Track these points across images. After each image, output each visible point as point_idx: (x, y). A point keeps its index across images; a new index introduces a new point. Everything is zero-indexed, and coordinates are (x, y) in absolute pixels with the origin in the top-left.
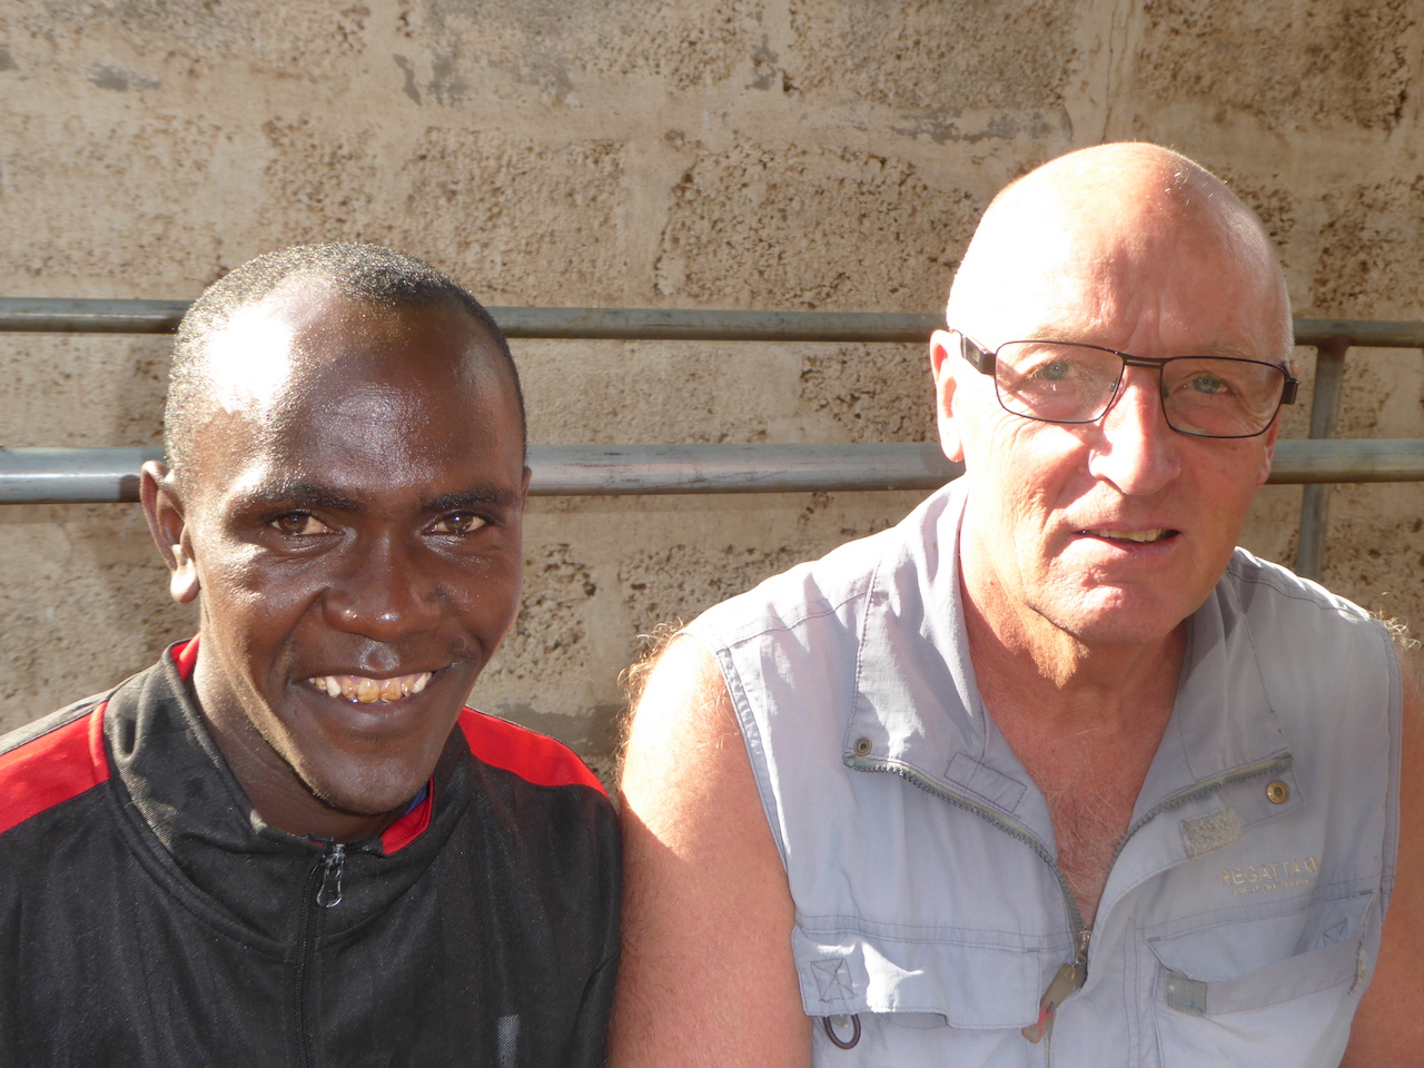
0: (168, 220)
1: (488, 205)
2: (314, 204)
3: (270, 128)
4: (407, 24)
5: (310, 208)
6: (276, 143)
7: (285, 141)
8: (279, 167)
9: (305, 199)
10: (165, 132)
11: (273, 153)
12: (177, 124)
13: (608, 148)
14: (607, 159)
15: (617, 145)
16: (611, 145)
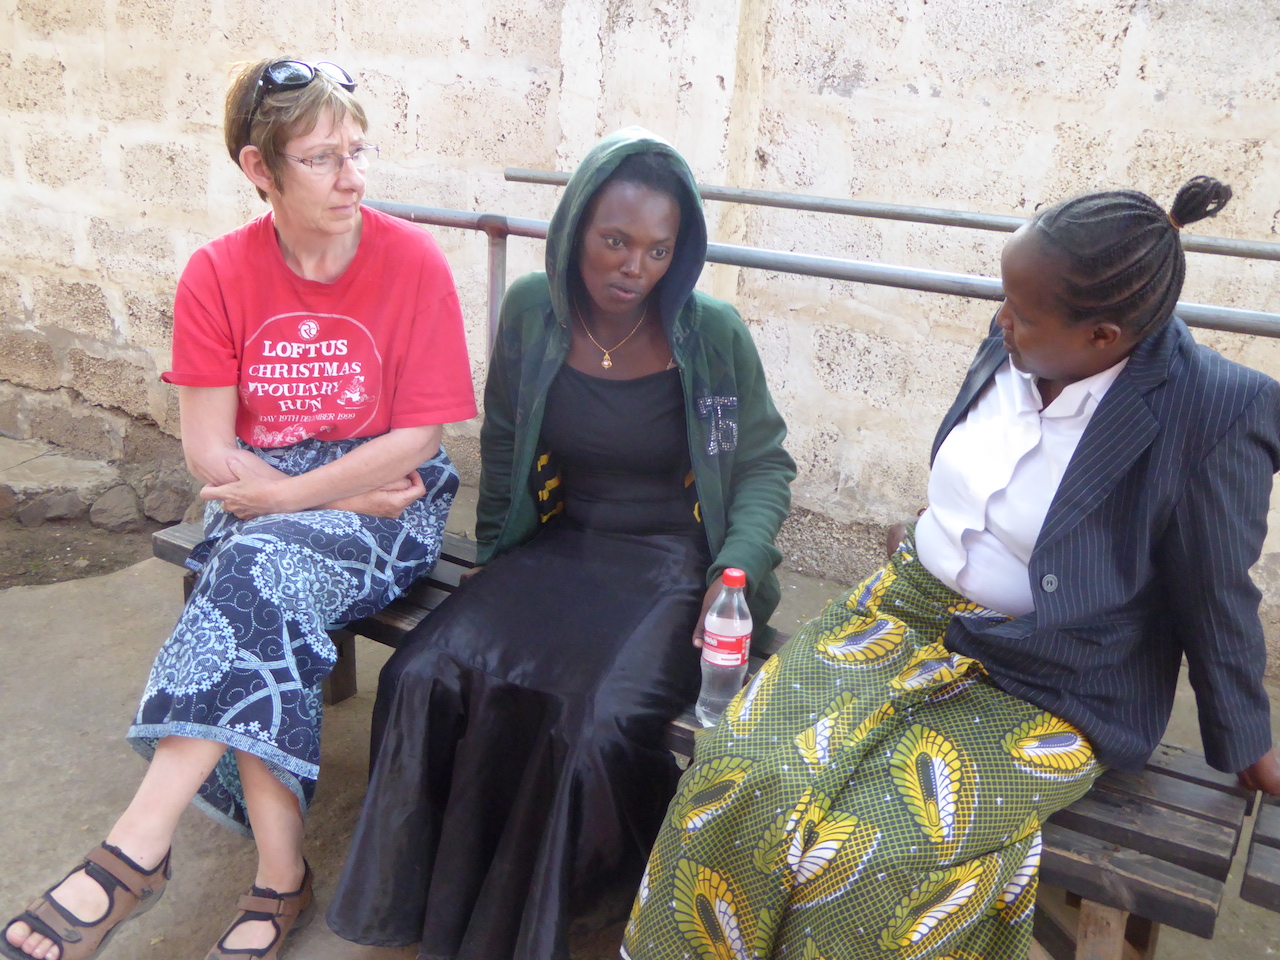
0: (999, 174)
1: (1172, 174)
2: (1075, 168)
3: (1059, 127)
4: (1143, 72)
5: (1073, 171)
6: (1061, 136)
7: (1066, 135)
8: (1060, 148)
9: (1070, 165)
10: (1006, 129)
11: (1059, 141)
12: (1013, 126)
13: (1256, 144)
14: (1254, 151)
15: (1261, 143)
16: (1257, 142)
